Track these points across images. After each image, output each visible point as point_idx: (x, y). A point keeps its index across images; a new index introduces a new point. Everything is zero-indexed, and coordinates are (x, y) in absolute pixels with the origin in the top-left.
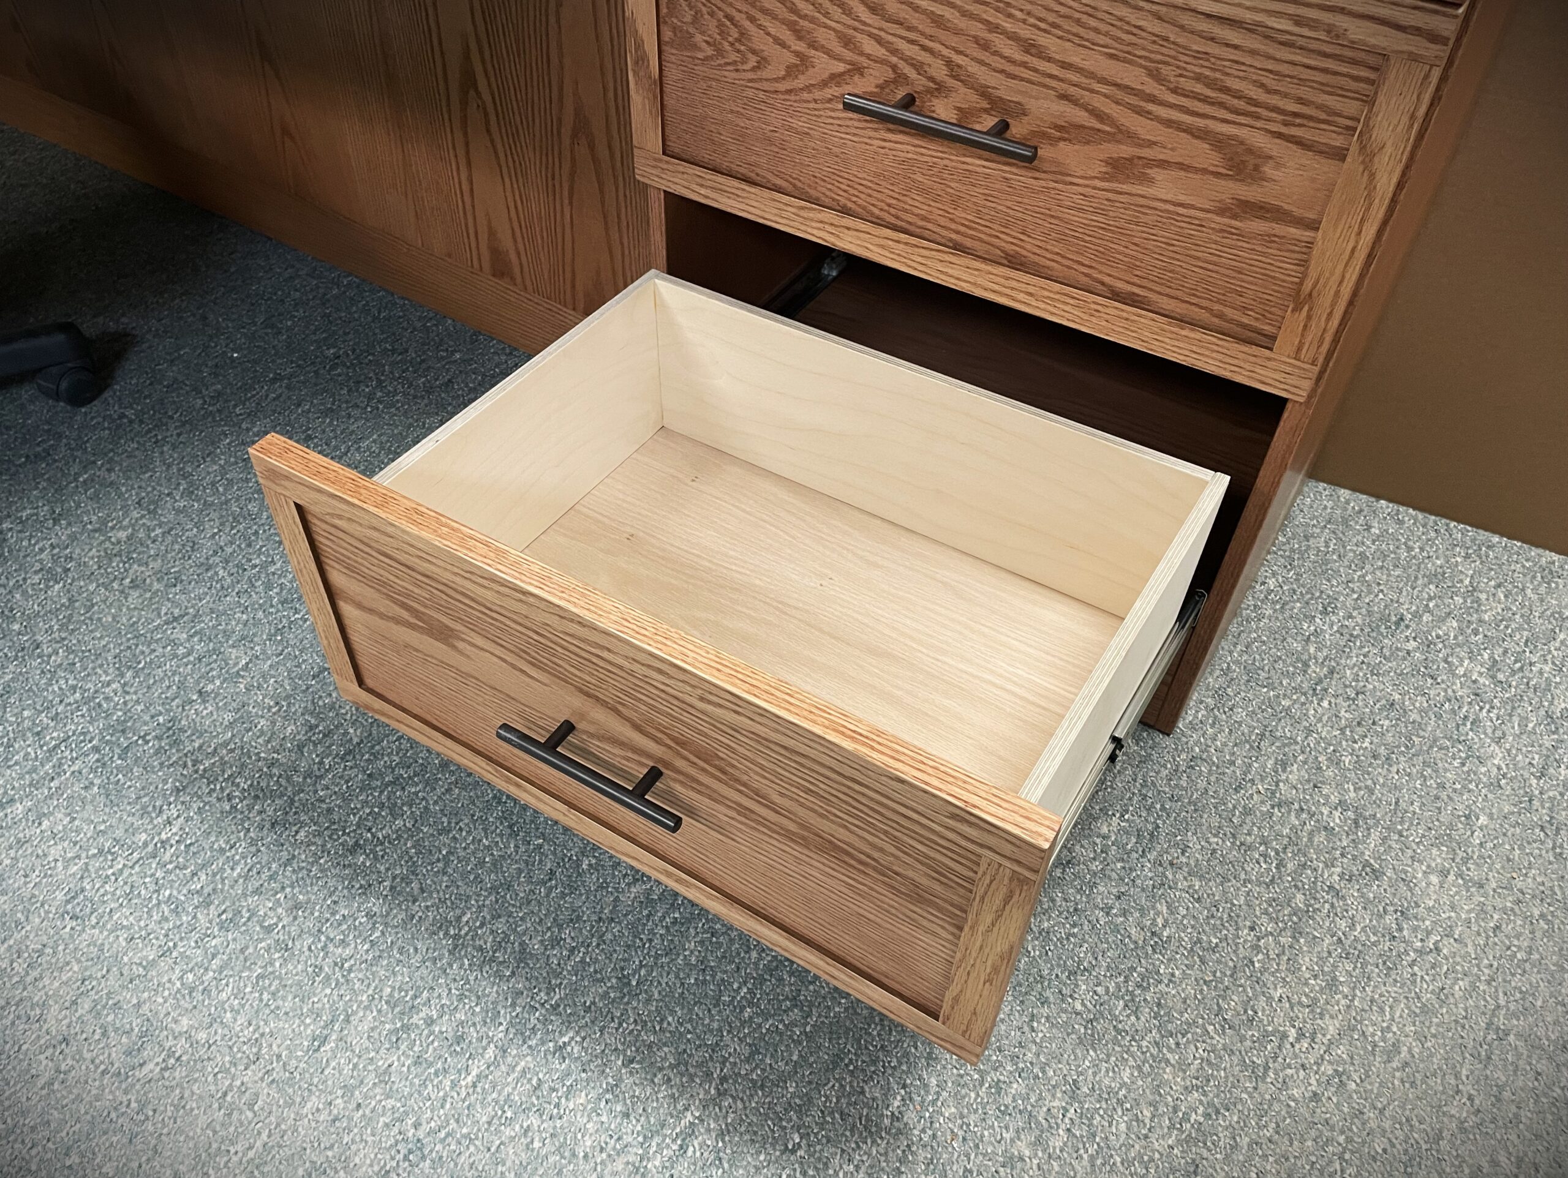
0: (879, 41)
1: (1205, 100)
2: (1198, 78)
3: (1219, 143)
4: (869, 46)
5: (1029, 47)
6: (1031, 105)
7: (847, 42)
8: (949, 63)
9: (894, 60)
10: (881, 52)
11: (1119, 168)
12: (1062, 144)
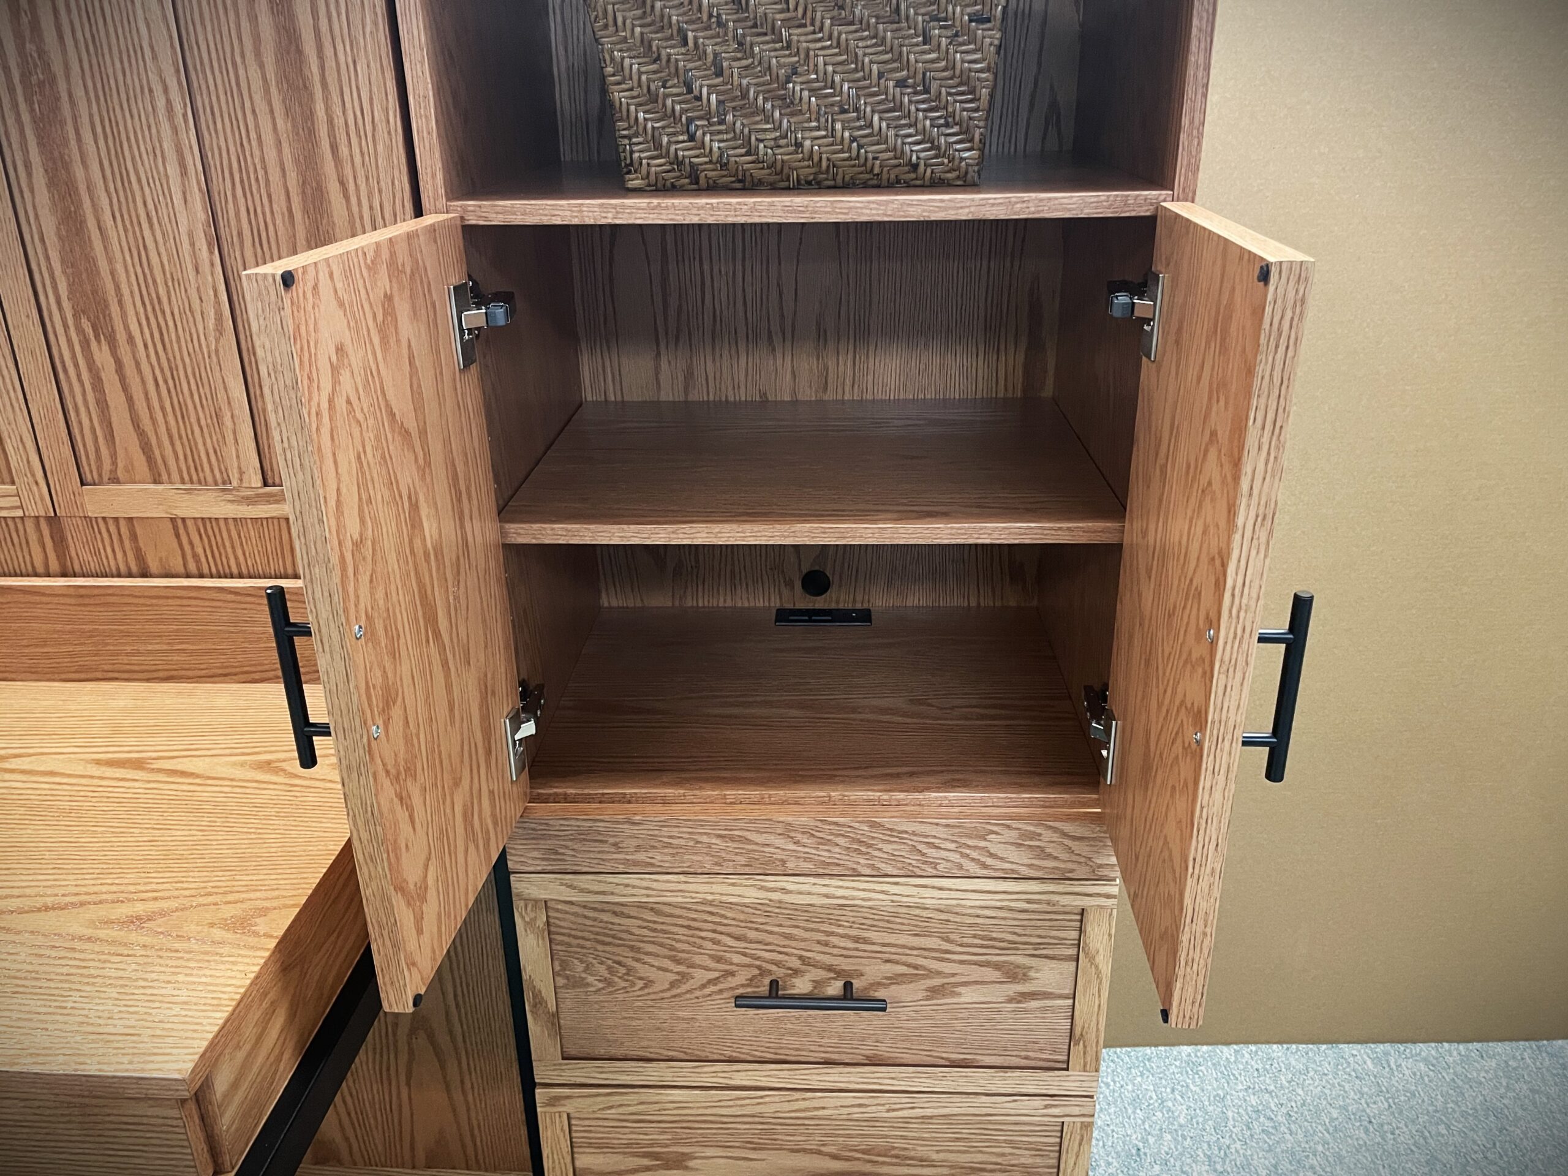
0: (745, 955)
1: (982, 946)
2: (975, 936)
3: (997, 966)
4: (737, 959)
5: (857, 939)
6: (866, 970)
7: (719, 960)
8: (800, 957)
9: (758, 963)
10: (747, 960)
11: (935, 992)
12: (893, 987)
